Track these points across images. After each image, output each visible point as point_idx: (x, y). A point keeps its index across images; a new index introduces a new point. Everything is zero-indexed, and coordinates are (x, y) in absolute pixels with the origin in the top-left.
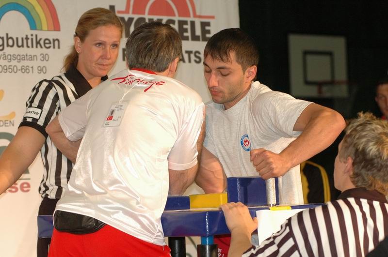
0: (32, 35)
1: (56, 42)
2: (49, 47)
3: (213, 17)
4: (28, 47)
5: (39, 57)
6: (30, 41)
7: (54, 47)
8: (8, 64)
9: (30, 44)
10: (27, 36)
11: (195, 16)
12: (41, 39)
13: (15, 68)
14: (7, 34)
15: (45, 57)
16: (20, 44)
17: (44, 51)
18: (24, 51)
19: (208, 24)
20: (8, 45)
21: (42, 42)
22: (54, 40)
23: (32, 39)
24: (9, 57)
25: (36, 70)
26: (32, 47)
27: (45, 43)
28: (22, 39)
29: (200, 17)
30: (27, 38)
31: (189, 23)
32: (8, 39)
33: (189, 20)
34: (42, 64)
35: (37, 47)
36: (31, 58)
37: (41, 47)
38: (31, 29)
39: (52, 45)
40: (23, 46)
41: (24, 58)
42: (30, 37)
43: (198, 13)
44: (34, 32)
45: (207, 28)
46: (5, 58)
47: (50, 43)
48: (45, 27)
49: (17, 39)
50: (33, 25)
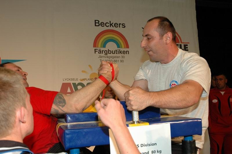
0: (118, 50)
1: (127, 52)
2: (125, 54)
3: (189, 43)
4: (116, 53)
5: (121, 57)
6: (117, 52)
7: (127, 54)
8: (109, 59)
9: (117, 53)
10: (116, 50)
11: (181, 42)
12: (121, 51)
13: (112, 61)
14: (108, 50)
15: (123, 57)
16: (113, 53)
17: (123, 55)
18: (115, 55)
19: (187, 45)
20: (109, 53)
21: (122, 52)
22: (127, 51)
23: (118, 51)
24: (109, 57)
25: (119, 61)
26: (118, 53)
27: (123, 52)
28: (114, 51)
29: (183, 43)
30: (116, 51)
31: (179, 45)
32: (109, 51)
33: (179, 44)
34: (122, 59)
35: (120, 54)
36: (118, 57)
37: (122, 54)
38: (118, 48)
39: (126, 53)
40: (114, 53)
41: (115, 57)
42: (117, 50)
43: (183, 42)
44: (119, 49)
45: (186, 46)
46: (108, 57)
47: (125, 52)
48: (123, 47)
49: (112, 51)
50: (118, 47)
